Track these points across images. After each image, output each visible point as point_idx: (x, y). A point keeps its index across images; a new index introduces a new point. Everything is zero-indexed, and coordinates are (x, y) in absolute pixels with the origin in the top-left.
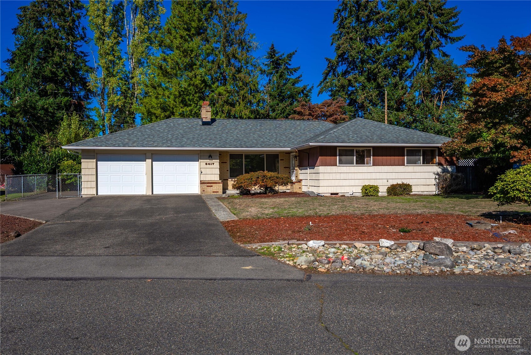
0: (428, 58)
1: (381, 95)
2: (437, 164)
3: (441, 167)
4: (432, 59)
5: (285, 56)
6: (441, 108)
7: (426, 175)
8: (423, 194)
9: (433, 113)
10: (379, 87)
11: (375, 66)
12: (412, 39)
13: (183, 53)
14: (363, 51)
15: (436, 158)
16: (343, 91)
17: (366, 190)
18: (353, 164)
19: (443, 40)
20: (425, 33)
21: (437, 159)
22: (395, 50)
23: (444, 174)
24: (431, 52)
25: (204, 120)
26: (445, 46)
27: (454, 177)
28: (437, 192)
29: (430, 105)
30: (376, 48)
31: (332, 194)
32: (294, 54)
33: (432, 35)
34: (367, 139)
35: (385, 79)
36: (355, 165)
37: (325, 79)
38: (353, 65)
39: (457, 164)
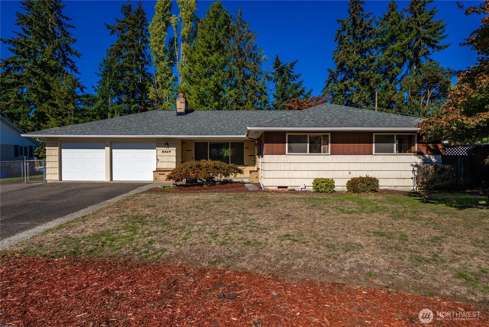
0: (416, 65)
1: (372, 97)
2: (416, 154)
3: (421, 157)
4: (420, 65)
5: (288, 65)
6: (427, 105)
7: (402, 167)
8: (397, 189)
9: (419, 109)
10: (371, 89)
11: (368, 72)
12: (401, 49)
13: (203, 65)
14: (358, 61)
15: (414, 145)
16: (341, 94)
17: (317, 185)
18: (306, 152)
19: (430, 49)
20: (414, 44)
21: (416, 147)
22: (387, 59)
23: (425, 165)
24: (419, 60)
25: (179, 111)
26: (432, 54)
27: (438, 169)
28: (415, 188)
29: (417, 102)
30: (369, 58)
31: (279, 187)
32: (295, 63)
33: (420, 44)
34: (324, 123)
35: (376, 82)
36: (308, 153)
37: (328, 86)
38: (350, 73)
39: (444, 154)
